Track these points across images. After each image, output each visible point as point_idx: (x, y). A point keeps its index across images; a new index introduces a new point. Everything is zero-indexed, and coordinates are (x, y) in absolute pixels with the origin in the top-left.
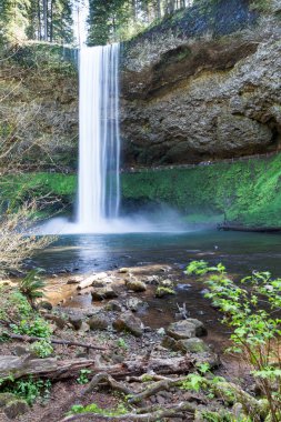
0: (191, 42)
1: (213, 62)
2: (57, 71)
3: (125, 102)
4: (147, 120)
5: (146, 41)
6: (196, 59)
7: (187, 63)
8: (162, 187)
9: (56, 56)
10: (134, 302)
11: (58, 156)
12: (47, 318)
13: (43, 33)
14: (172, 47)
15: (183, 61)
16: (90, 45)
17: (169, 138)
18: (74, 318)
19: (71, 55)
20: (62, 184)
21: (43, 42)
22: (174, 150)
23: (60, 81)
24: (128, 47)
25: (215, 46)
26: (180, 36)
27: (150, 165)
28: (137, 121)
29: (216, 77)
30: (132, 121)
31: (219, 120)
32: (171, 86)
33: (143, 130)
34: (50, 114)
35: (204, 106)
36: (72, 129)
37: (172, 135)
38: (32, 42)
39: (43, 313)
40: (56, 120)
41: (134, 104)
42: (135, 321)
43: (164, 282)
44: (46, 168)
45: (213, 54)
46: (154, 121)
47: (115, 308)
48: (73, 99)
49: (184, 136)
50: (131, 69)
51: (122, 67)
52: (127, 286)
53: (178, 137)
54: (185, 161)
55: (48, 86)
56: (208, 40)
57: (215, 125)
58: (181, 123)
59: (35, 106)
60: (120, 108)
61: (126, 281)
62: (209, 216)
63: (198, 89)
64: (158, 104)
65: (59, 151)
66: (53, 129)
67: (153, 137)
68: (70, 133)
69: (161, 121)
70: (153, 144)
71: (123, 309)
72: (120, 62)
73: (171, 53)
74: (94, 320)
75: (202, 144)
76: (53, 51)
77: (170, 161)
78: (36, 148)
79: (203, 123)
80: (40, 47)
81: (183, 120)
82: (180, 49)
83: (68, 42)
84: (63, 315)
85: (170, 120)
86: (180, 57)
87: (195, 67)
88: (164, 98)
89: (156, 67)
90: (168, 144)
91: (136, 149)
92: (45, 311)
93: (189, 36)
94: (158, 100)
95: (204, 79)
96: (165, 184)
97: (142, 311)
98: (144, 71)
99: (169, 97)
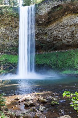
0: (63, 3)
1: (71, 10)
2: (11, 16)
3: (37, 26)
4: (46, 33)
5: (45, 4)
6: (65, 9)
7: (61, 11)
8: (53, 59)
9: (11, 10)
10: (42, 108)
11: (11, 48)
12: (6, 115)
13: (6, 2)
14: (55, 5)
15: (59, 10)
16: (24, 6)
17: (55, 40)
18: (17, 115)
19: (17, 10)
20: (13, 59)
21: (6, 5)
22: (57, 45)
23: (12, 19)
24: (38, 6)
25: (72, 4)
26: (58, 1)
27: (48, 51)
28: (42, 34)
29: (73, 16)
30: (40, 34)
31: (75, 33)
32: (55, 20)
33: (45, 37)
34: (8, 32)
35: (68, 27)
36: (17, 38)
37: (56, 39)
38: (2, 5)
39: (5, 112)
40: (11, 34)
41: (41, 27)
42: (42, 116)
43: (54, 99)
44: (7, 53)
45: (71, 7)
46: (49, 34)
47: (34, 110)
48: (17, 26)
49: (61, 39)
50: (40, 14)
51: (36, 13)
52: (39, 101)
53: (58, 40)
54: (62, 49)
55: (8, 21)
56: (69, 2)
57: (73, 35)
58: (60, 34)
59: (3, 29)
60: (35, 29)
61: (39, 99)
62: (72, 71)
63: (66, 21)
64: (50, 27)
65: (12, 46)
66: (9, 38)
67: (48, 40)
68: (16, 39)
69: (51, 33)
70: (48, 42)
71: (38, 111)
72: (35, 12)
73: (55, 8)
74: (26, 116)
75: (68, 42)
76: (10, 8)
77: (55, 49)
78: (3, 45)
79: (68, 34)
80: (5, 7)
81: (60, 33)
82: (58, 6)
83: (15, 5)
84: (13, 113)
85: (55, 33)
86: (58, 9)
87: (64, 12)
88: (53, 25)
89: (49, 13)
90: (54, 42)
91: (42, 44)
92: (5, 111)
93: (62, 1)
94: (50, 25)
95: (68, 17)
96: (54, 58)
97: (45, 112)
98: (44, 15)
99: (54, 24)
